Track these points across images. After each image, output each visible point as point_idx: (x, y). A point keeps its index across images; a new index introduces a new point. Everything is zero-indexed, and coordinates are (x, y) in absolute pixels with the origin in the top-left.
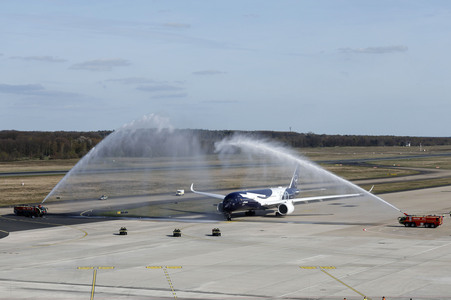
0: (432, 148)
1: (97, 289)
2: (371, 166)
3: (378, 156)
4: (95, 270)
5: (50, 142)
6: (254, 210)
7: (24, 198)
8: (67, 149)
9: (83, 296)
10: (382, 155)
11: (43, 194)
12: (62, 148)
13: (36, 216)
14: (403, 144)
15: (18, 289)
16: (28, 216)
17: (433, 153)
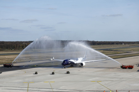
0: (131, 45)
1: (29, 89)
2: (112, 50)
3: (114, 47)
4: (28, 83)
5: (14, 45)
6: (73, 65)
7: (7, 62)
8: (19, 47)
9: (24, 91)
10: (115, 47)
11: (12, 60)
12: (18, 46)
13: (10, 67)
14: (121, 44)
15: (5, 89)
16: (8, 67)
17: (131, 46)
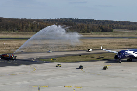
5: (19, 24)
7: (5, 51)
8: (27, 27)
11: (14, 49)
12: (25, 27)
13: (11, 60)
16: (6, 60)
